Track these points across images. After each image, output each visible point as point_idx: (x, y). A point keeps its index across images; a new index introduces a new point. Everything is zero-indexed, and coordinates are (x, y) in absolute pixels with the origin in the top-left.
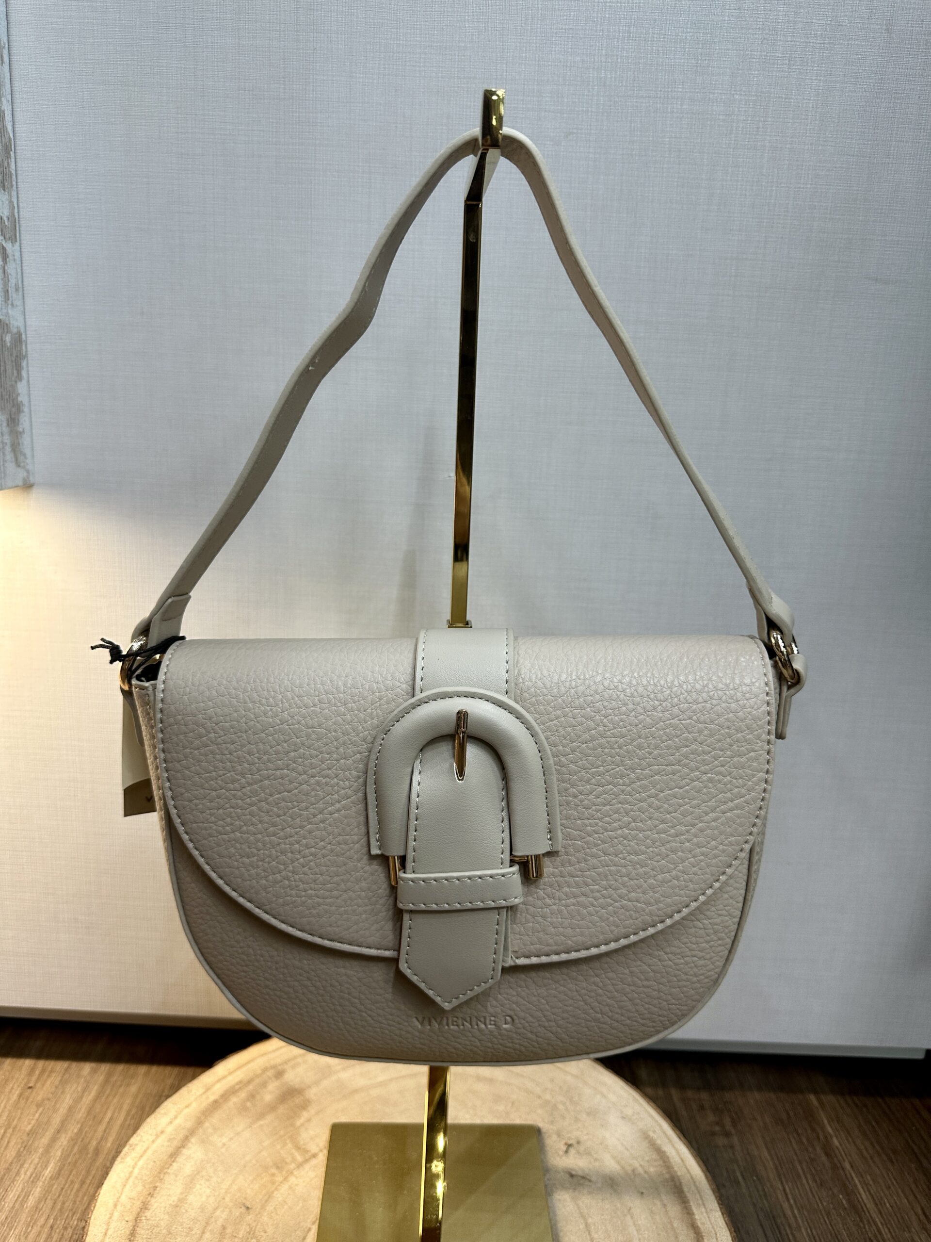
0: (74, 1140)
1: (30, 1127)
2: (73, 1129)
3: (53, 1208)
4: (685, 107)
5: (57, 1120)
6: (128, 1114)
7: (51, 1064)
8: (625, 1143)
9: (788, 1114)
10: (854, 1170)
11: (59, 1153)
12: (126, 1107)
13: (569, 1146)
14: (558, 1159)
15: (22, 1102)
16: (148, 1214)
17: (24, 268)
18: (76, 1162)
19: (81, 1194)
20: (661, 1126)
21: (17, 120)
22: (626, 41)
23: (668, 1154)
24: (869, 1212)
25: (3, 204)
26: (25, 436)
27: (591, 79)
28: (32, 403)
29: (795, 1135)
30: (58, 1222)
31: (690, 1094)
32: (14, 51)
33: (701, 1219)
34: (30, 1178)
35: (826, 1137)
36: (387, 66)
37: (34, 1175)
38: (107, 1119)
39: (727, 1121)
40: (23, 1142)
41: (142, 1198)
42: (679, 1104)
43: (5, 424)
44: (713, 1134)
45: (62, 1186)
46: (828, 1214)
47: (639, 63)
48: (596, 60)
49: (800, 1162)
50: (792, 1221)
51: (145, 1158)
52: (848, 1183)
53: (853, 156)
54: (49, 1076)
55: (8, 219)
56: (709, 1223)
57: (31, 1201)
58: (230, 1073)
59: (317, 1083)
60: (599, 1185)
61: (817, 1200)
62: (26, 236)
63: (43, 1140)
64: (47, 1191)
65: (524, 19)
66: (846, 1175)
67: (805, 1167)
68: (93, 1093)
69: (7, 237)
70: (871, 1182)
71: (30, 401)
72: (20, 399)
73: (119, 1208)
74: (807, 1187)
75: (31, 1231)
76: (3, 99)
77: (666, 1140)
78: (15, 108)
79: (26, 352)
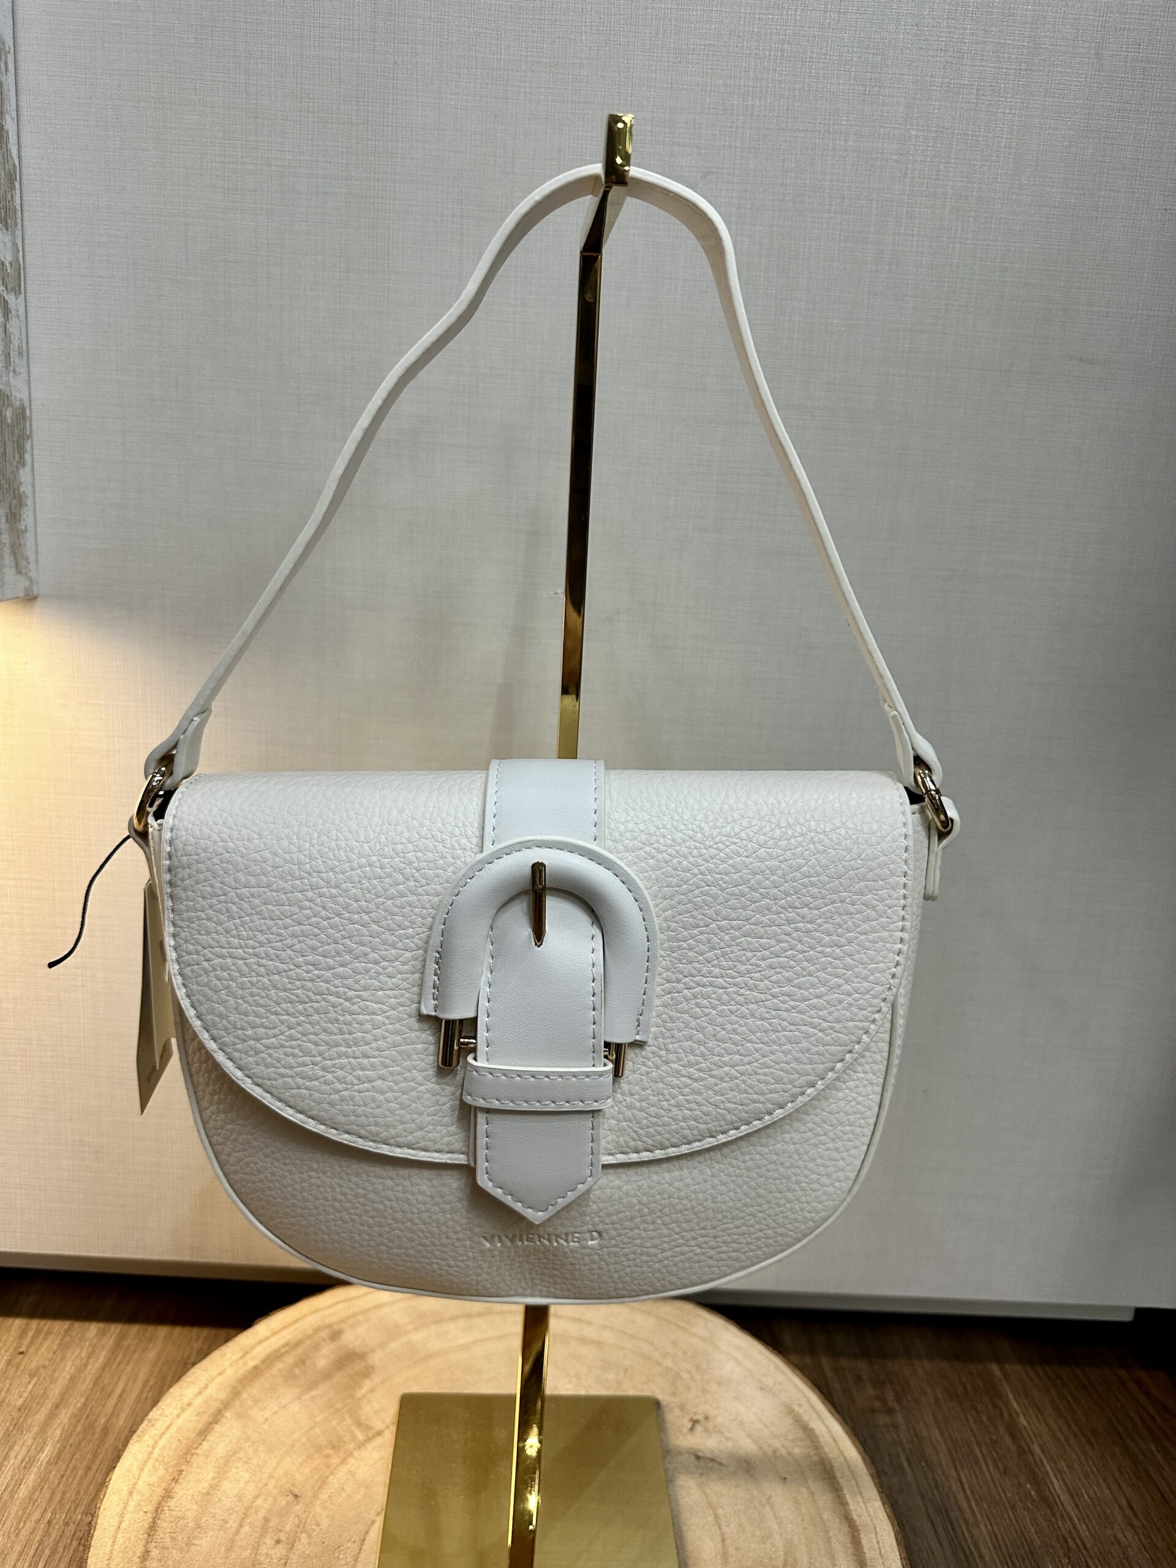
0: (77, 1417)
1: (21, 1401)
2: (76, 1403)
3: (51, 1499)
4: (850, 143)
5: (55, 1393)
6: (144, 1385)
7: (47, 1324)
8: (764, 1419)
9: (965, 1387)
10: (1045, 1456)
11: (58, 1432)
12: (142, 1377)
13: (695, 1422)
14: (681, 1437)
15: (12, 1370)
16: (171, 1503)
17: (30, 326)
18: (80, 1443)
19: (86, 1482)
20: (808, 1400)
21: (23, 144)
22: (778, 61)
23: (817, 1432)
24: (1062, 1505)
25: (5, 246)
26: (28, 535)
27: (735, 108)
28: (37, 495)
29: (974, 1413)
30: (58, 1516)
31: (844, 1362)
32: (21, 56)
33: (856, 1510)
34: (22, 1463)
35: (1010, 1415)
36: (484, 86)
37: (27, 1459)
38: (118, 1392)
39: (890, 1395)
40: (13, 1419)
41: (163, 1485)
42: (830, 1374)
43: (4, 520)
44: (873, 1411)
45: (62, 1472)
46: (1013, 1507)
47: (794, 89)
48: (742, 83)
49: (978, 1443)
50: (968, 1515)
51: (167, 1436)
52: (1037, 1470)
53: (1054, 207)
54: (45, 1339)
55: (11, 265)
56: (866, 1514)
57: (23, 1492)
58: (275, 1334)
59: (383, 1345)
60: (732, 1469)
61: (1000, 1490)
62: (32, 287)
63: (38, 1416)
64: (43, 1479)
65: (654, 32)
66: (1035, 1461)
67: (984, 1451)
68: (101, 1360)
69: (9, 287)
70: (1065, 1469)
71: (34, 493)
72: (22, 489)
73: (135, 1496)
74: (987, 1474)
75: (23, 1527)
76: (7, 117)
77: (814, 1415)
78: (21, 127)
79: (31, 430)
